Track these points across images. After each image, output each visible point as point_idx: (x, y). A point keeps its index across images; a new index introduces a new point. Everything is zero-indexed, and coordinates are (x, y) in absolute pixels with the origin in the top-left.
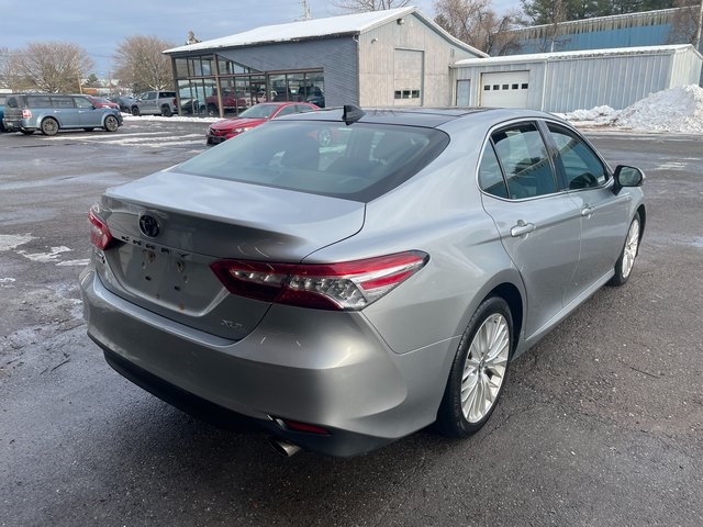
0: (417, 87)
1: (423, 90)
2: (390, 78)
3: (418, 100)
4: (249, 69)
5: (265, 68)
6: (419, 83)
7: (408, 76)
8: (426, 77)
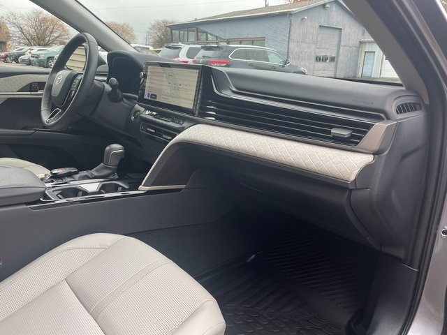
0: (333, 55)
1: (338, 57)
2: (313, 47)
3: (333, 64)
4: (217, 37)
5: (228, 36)
6: (336, 51)
7: (327, 46)
8: (342, 48)
